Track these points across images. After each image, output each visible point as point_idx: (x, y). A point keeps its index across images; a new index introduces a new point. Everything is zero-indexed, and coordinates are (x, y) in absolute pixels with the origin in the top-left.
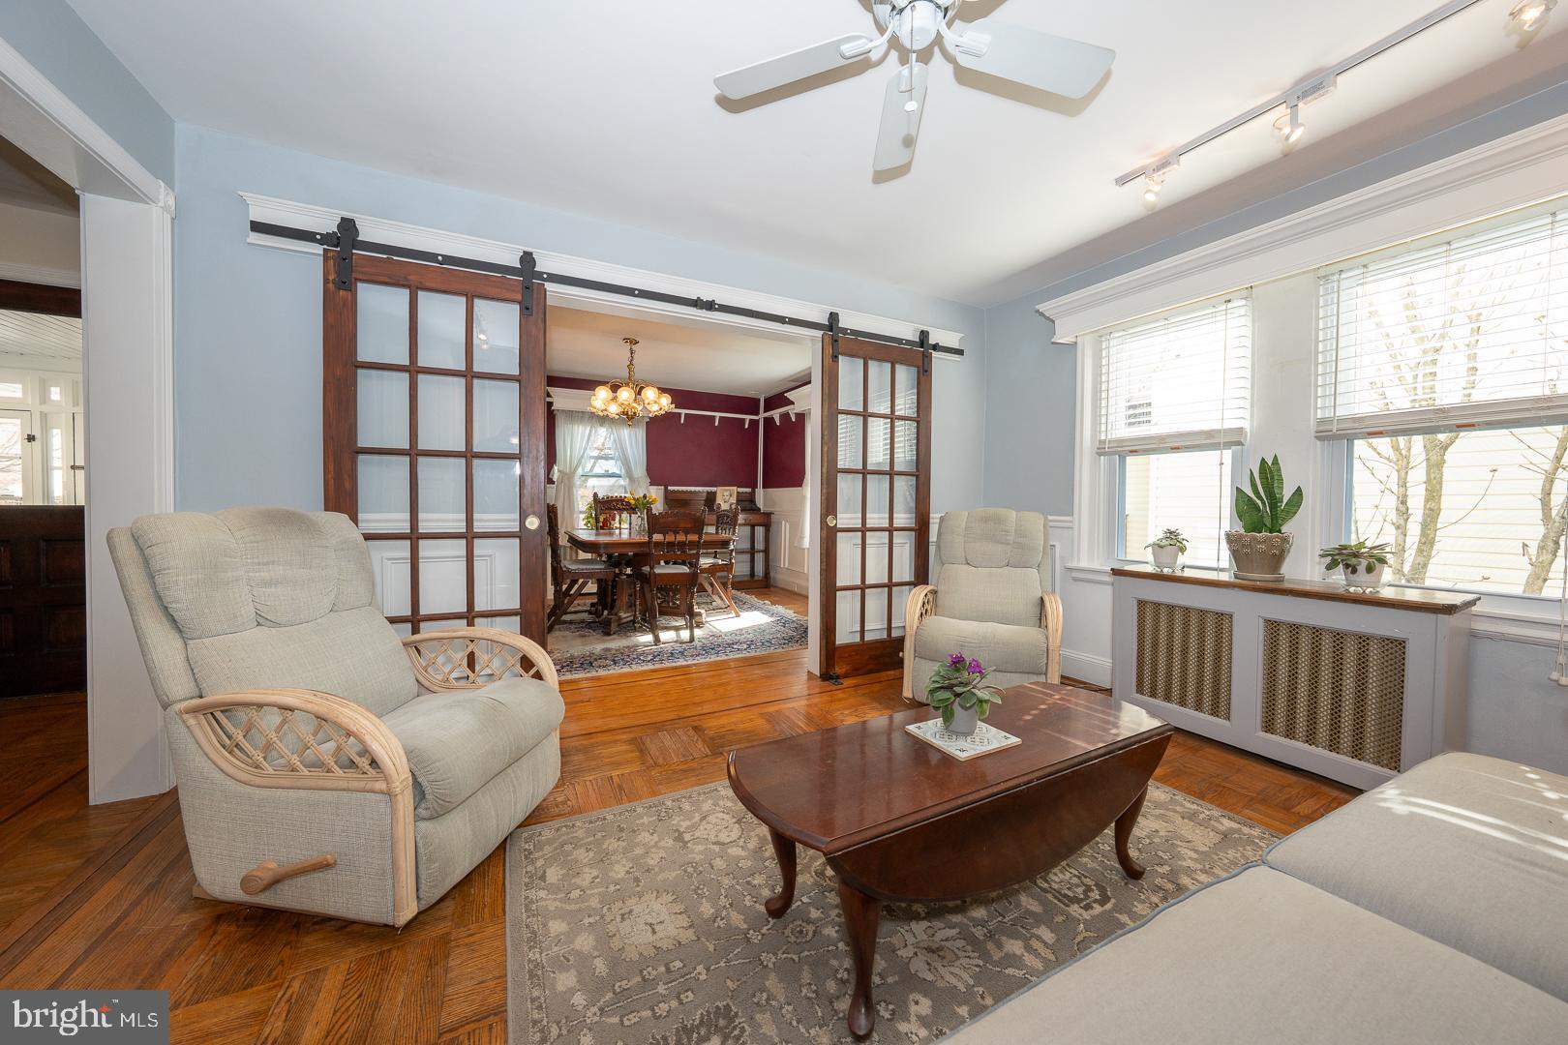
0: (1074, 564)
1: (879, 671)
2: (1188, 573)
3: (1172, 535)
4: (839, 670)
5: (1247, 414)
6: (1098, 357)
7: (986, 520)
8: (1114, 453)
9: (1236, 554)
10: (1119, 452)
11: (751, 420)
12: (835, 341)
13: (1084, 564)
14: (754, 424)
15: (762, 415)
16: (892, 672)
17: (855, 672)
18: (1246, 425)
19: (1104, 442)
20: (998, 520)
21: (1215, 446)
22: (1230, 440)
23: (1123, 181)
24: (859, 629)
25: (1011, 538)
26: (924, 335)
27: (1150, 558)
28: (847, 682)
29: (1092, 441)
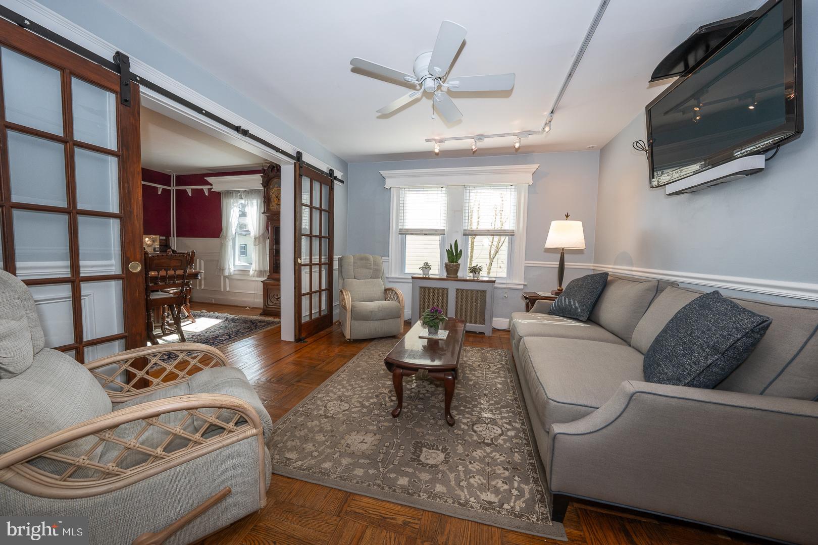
0: (390, 276)
1: (317, 333)
2: (431, 276)
3: (427, 264)
4: (303, 335)
5: (445, 225)
6: (398, 197)
7: (362, 259)
8: (404, 234)
9: (447, 270)
10: (404, 233)
11: (163, 189)
12: (301, 167)
13: (393, 276)
14: (167, 193)
15: (173, 188)
16: (322, 332)
17: (310, 335)
18: (445, 228)
19: (402, 229)
20: (367, 259)
21: (438, 234)
22: (441, 233)
23: (427, 140)
24: (308, 314)
25: (372, 266)
26: (331, 171)
27: (421, 272)
28: (309, 340)
29: (396, 229)
